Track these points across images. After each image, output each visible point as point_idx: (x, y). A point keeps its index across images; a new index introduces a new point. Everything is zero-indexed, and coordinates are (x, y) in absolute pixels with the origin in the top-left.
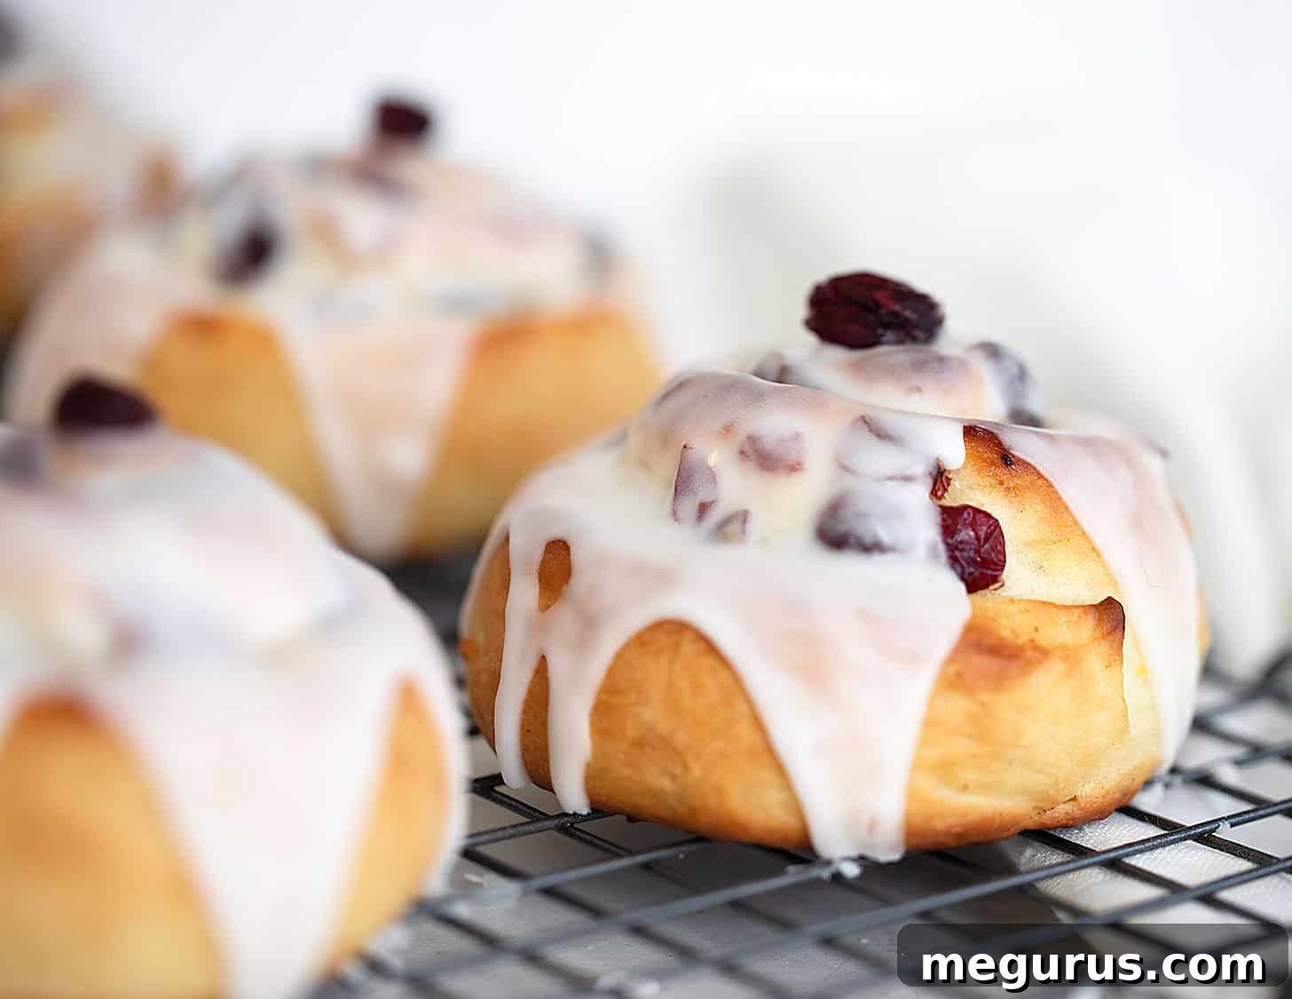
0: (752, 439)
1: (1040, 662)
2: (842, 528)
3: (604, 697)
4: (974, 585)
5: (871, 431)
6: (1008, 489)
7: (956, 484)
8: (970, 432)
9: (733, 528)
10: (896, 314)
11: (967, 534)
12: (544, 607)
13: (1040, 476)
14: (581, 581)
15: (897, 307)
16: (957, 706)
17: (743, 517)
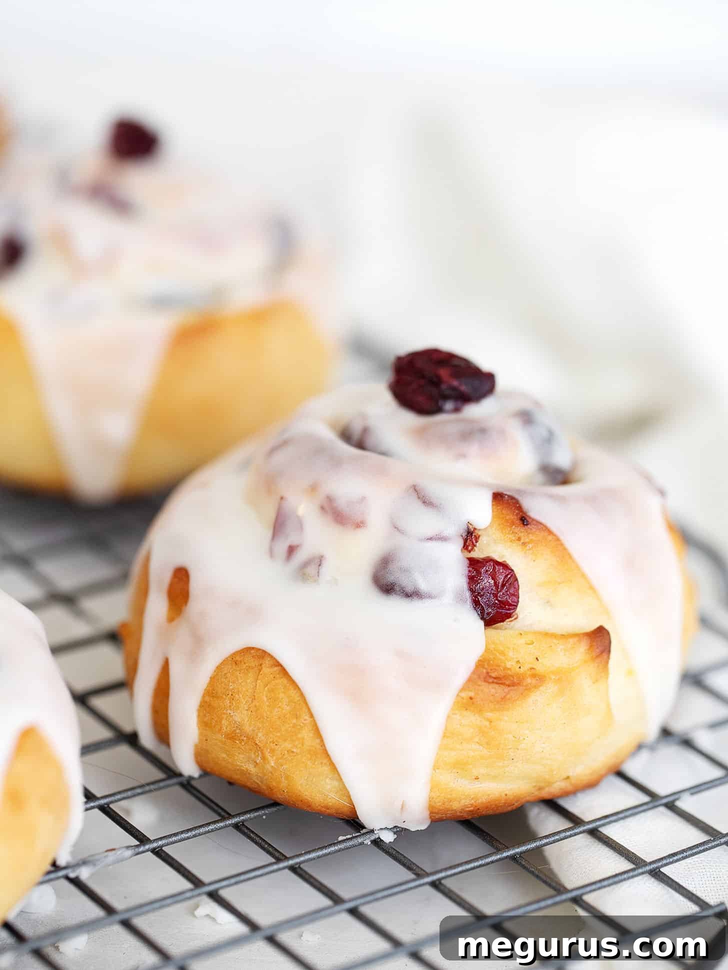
0: (330, 499)
1: (536, 687)
2: (391, 578)
3: (207, 699)
4: (490, 622)
5: (419, 498)
6: (524, 544)
7: (483, 541)
8: (498, 497)
9: (311, 570)
10: (454, 389)
11: (487, 582)
12: (171, 619)
13: (550, 532)
14: (195, 605)
15: (455, 383)
16: (470, 720)
17: (319, 561)
